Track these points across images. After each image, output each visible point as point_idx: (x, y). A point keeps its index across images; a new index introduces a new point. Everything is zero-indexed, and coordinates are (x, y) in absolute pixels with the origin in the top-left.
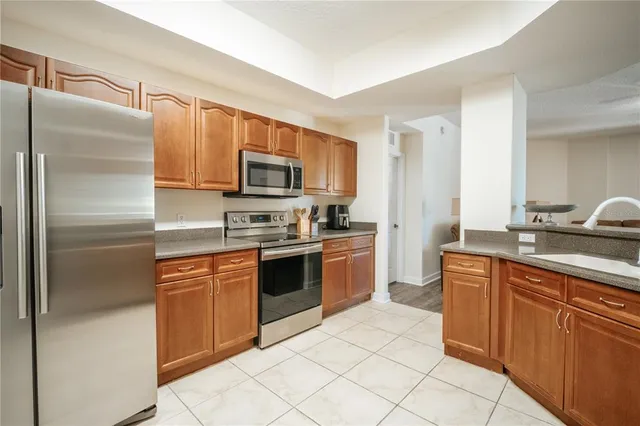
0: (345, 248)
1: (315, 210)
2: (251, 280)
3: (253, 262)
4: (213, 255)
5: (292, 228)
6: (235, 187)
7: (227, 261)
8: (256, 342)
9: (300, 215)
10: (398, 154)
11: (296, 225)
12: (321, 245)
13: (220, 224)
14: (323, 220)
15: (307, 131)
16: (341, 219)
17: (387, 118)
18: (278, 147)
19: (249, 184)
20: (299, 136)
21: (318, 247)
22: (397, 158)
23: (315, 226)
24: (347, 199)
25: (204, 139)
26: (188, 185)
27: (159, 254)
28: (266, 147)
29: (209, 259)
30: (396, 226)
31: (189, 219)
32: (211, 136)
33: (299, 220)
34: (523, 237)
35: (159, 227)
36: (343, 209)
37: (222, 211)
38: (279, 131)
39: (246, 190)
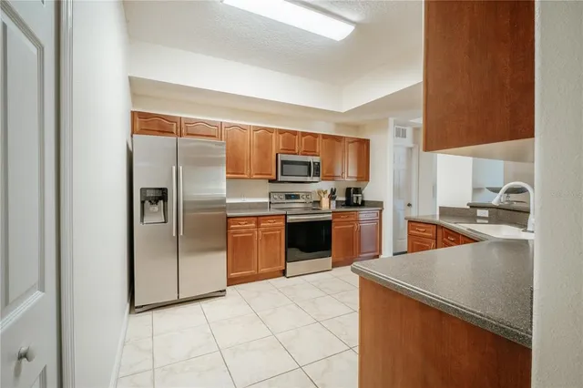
0: (353, 219)
1: (333, 192)
2: (280, 234)
3: (282, 223)
4: (257, 217)
5: (317, 204)
6: (273, 177)
7: (265, 221)
8: (284, 273)
9: (322, 195)
10: (411, 145)
11: (319, 202)
12: (331, 215)
13: (267, 200)
14: (342, 198)
15: (325, 137)
16: (355, 199)
17: (391, 120)
18: (303, 149)
19: (282, 175)
20: (319, 140)
21: (329, 217)
22: (411, 149)
23: (333, 203)
24: (362, 183)
25: (255, 150)
26: (246, 176)
27: (229, 214)
28: (294, 150)
29: (255, 219)
30: (409, 205)
31: (248, 197)
32: (259, 147)
33: (321, 198)
34: (480, 213)
35: (228, 201)
36: (357, 191)
37: (268, 192)
38: (303, 139)
39: (280, 178)
